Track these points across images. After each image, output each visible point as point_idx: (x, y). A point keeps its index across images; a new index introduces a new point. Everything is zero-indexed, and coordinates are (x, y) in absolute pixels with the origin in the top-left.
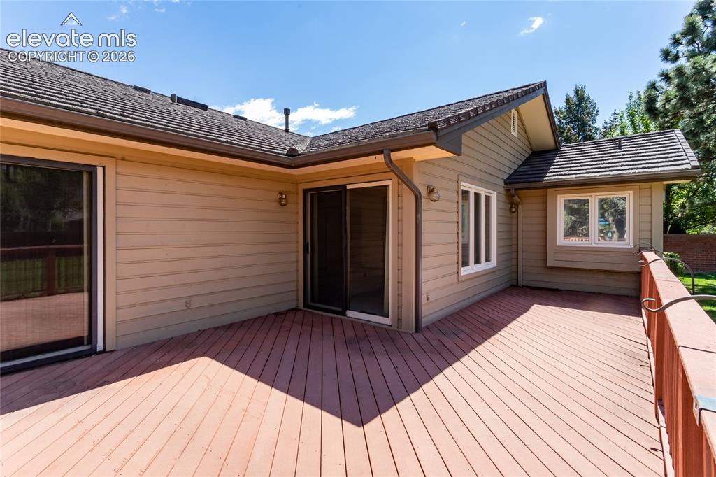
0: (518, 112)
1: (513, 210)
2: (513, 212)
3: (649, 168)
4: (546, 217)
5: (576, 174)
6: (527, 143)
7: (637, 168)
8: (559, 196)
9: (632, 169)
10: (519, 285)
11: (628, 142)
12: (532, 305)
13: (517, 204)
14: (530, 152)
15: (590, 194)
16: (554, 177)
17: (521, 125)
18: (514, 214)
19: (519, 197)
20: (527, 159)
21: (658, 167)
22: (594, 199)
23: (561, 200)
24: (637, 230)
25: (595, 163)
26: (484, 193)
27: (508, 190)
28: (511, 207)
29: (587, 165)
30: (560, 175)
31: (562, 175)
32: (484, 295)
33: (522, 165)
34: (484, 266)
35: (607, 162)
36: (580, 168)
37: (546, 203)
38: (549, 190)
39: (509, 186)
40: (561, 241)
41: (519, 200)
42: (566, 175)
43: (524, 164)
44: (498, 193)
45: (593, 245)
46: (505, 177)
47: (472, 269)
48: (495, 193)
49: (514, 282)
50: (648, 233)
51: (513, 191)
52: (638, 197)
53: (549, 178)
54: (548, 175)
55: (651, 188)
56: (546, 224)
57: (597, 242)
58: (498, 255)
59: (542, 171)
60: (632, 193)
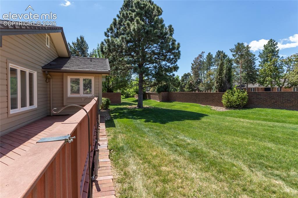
0: (50, 37)
1: (48, 81)
2: (48, 82)
3: (98, 69)
4: (63, 85)
5: (75, 68)
6: (55, 52)
7: (95, 69)
8: (68, 76)
9: (93, 69)
10: (51, 115)
11: (94, 60)
12: (54, 123)
13: (50, 79)
14: (58, 57)
15: (80, 77)
16: (66, 68)
17: (52, 43)
18: (48, 83)
19: (50, 75)
20: (56, 59)
21: (101, 69)
22: (81, 78)
23: (69, 78)
24: (95, 90)
25: (82, 65)
26: (28, 71)
27: (44, 72)
28: (46, 80)
29: (80, 66)
30: (68, 68)
31: (69, 68)
32: (29, 122)
33: (52, 61)
34: (28, 108)
35: (86, 65)
36: (76, 66)
37: (63, 79)
38: (64, 73)
39: (45, 70)
40: (69, 95)
41: (50, 77)
42: (71, 68)
43: (54, 61)
44: (38, 73)
45: (81, 96)
46: (43, 65)
47: (20, 109)
48: (36, 72)
49: (49, 114)
50: (98, 91)
51: (46, 72)
52: (95, 79)
53: (64, 68)
54: (64, 67)
55: (99, 76)
56: (63, 88)
57: (83, 95)
58: (38, 102)
59: (62, 65)
60: (93, 77)
